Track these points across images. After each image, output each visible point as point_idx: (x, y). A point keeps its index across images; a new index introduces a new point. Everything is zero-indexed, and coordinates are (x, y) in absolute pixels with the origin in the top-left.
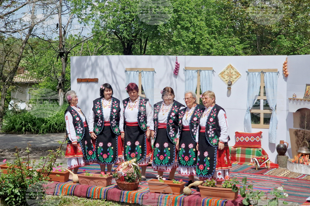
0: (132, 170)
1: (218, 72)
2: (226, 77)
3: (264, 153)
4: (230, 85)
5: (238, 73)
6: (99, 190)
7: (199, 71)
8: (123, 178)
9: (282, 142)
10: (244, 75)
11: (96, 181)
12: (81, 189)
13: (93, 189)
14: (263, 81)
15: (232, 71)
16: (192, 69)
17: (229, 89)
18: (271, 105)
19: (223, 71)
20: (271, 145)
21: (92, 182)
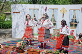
0: (21, 45)
1: (60, 10)
2: (62, 12)
3: (74, 37)
4: (63, 14)
5: (66, 10)
6: (9, 52)
7: (53, 10)
8: (17, 48)
9: (80, 33)
10: (68, 11)
11: (9, 49)
12: (3, 52)
13: (7, 52)
14: (75, 13)
15: (64, 10)
16: (51, 9)
17: (63, 16)
18: (77, 21)
19: (61, 9)
20: (77, 34)
21: (7, 49)
